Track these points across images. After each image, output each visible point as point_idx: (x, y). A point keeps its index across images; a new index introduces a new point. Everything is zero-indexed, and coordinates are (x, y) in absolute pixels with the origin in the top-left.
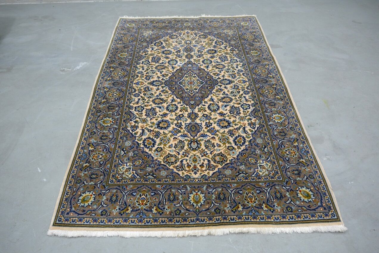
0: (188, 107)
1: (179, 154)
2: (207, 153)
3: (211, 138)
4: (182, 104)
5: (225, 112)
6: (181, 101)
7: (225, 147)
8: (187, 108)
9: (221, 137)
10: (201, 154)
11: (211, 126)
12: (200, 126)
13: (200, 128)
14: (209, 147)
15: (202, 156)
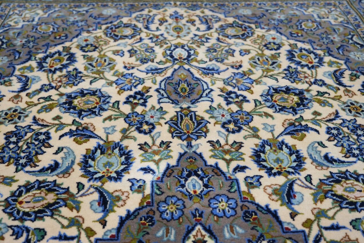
0: (211, 162)
1: (218, 39)
2: (150, 41)
3: (136, 68)
4: (240, 176)
5: (68, 142)
6: (249, 193)
7: (102, 50)
8: (214, 156)
9: (108, 70)
10: (165, 38)
11: (131, 96)
12: (165, 95)
13: (164, 90)
14: (144, 49)
15: (162, 35)
